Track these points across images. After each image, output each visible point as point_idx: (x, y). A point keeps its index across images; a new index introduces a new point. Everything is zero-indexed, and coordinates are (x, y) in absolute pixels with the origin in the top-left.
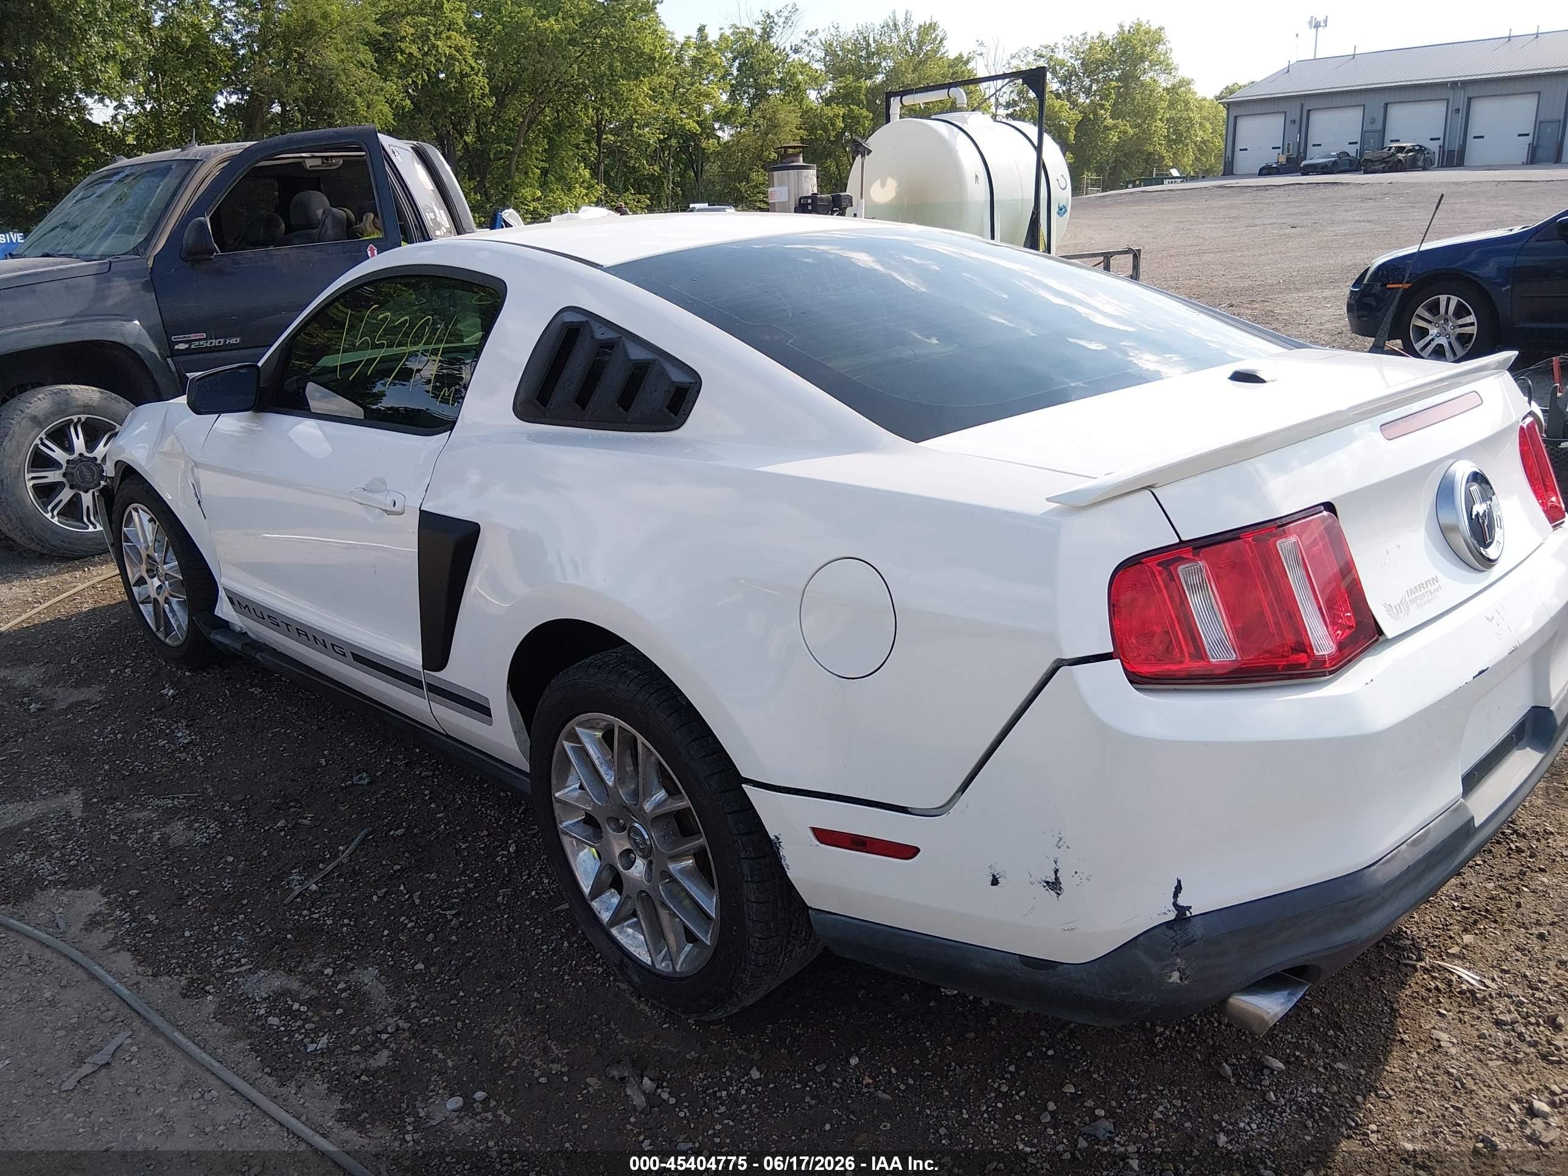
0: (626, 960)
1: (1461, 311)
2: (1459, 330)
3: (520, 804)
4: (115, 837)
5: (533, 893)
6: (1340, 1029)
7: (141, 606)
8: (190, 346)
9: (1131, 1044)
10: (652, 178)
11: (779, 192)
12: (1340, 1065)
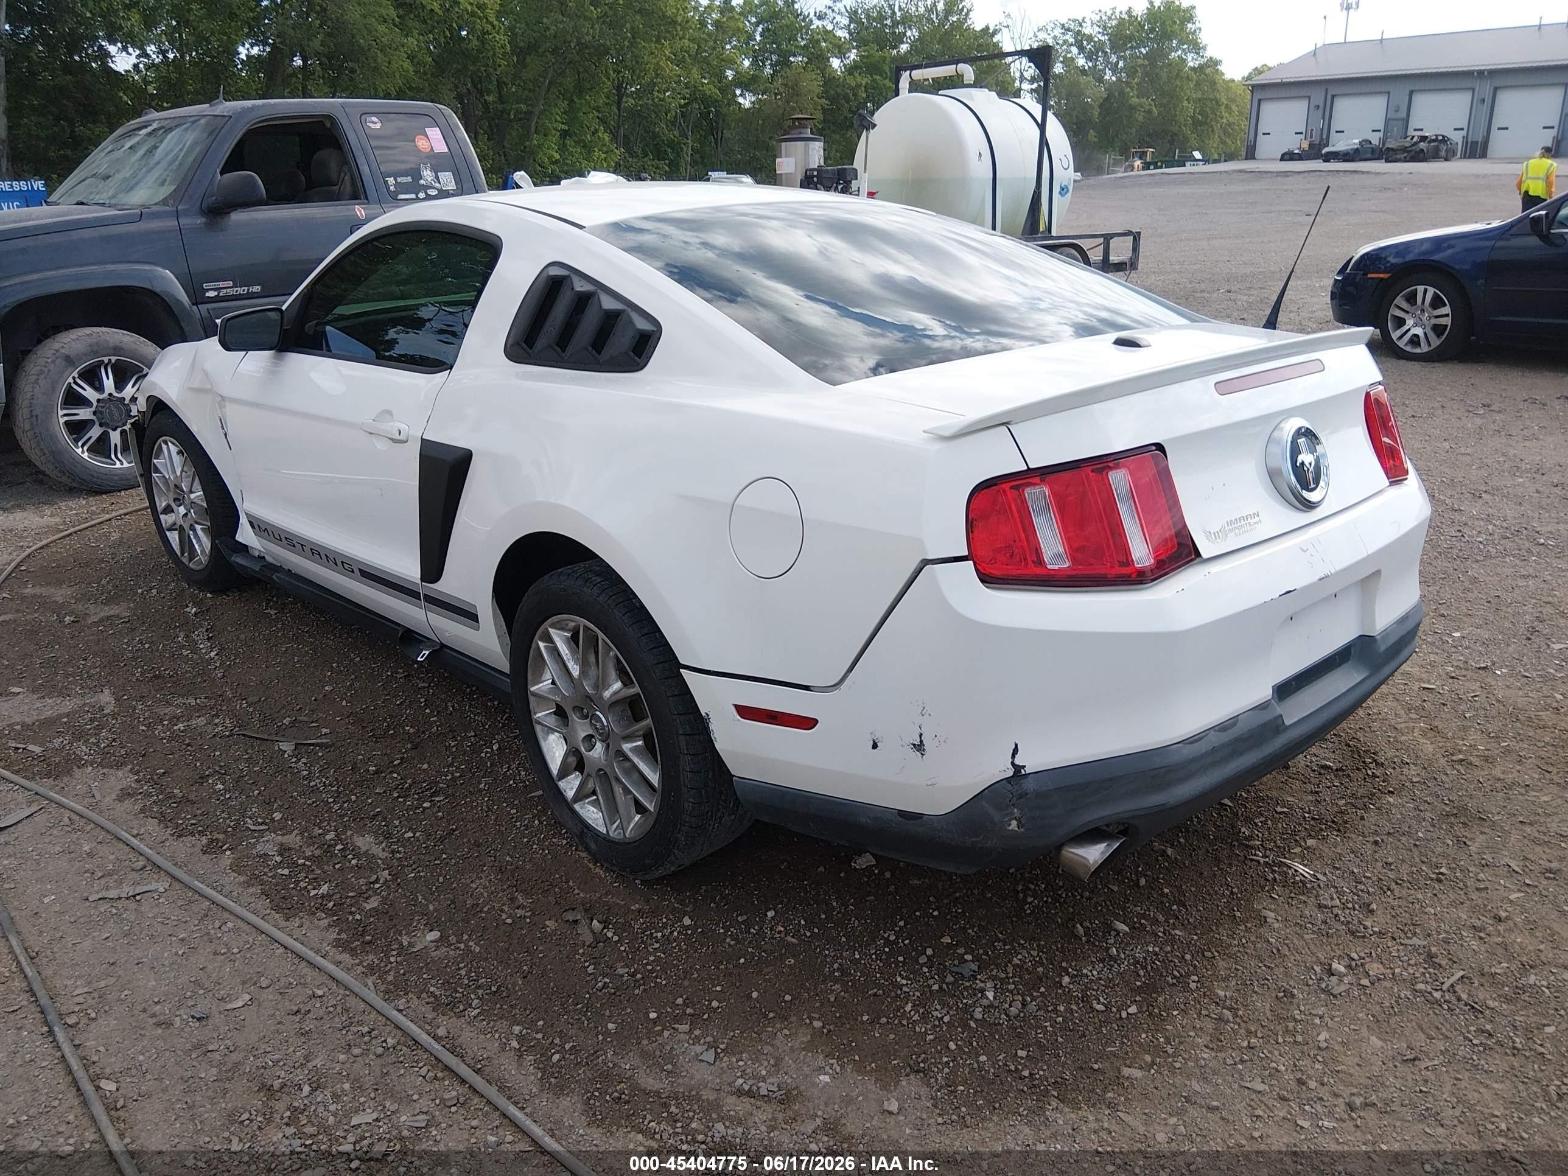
0: (586, 830)
1: (1437, 303)
2: (1434, 321)
3: (505, 712)
4: (144, 728)
5: (511, 782)
6: (1185, 906)
7: (168, 533)
8: (219, 293)
9: (1004, 909)
10: (672, 144)
11: (787, 164)
12: (1178, 932)
